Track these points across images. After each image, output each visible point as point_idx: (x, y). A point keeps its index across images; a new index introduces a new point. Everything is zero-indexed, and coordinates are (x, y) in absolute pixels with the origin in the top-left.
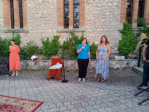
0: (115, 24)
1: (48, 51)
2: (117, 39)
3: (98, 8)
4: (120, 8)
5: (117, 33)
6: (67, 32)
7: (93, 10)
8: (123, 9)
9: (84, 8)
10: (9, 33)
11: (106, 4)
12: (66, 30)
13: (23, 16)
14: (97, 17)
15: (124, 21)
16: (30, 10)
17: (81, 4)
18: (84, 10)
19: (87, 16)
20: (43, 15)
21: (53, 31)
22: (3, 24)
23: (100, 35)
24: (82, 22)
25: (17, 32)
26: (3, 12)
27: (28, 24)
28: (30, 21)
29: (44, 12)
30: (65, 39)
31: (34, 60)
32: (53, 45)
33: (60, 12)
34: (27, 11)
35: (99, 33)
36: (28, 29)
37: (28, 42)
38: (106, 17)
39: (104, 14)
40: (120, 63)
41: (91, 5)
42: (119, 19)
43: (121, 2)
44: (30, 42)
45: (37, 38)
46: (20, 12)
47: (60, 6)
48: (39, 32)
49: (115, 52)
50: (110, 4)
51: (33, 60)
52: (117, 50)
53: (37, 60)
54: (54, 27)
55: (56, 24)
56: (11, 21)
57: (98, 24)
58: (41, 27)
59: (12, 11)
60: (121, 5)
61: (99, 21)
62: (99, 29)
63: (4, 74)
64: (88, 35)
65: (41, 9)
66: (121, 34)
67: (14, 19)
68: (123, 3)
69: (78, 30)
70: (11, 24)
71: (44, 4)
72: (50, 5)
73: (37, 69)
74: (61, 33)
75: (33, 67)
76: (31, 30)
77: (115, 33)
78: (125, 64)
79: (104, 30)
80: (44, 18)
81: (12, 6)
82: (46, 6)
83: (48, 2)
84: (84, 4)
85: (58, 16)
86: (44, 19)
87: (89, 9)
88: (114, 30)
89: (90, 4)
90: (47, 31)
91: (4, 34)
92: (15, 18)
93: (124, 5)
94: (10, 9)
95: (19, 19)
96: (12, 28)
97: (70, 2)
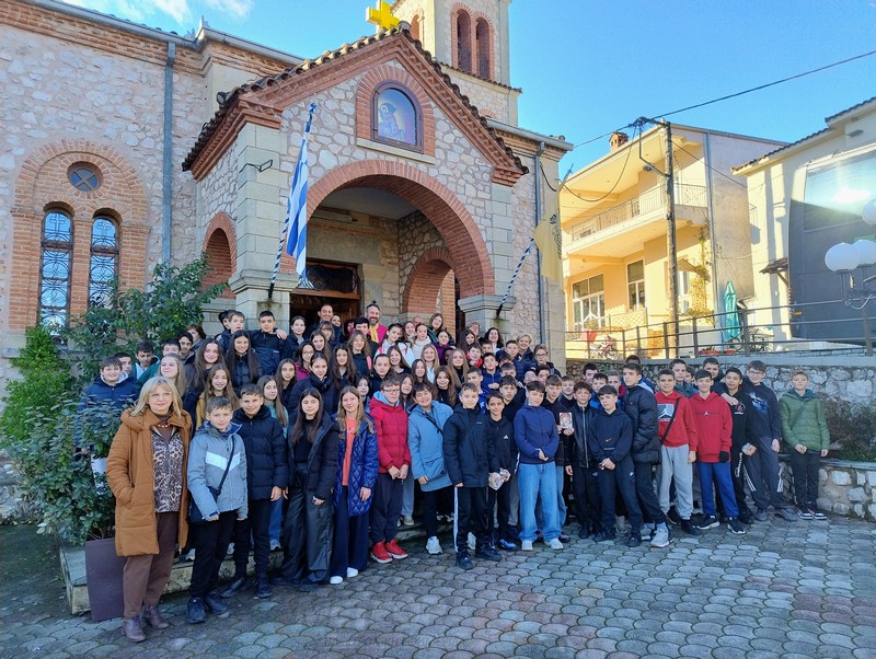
42: (5, 313)
43: (15, 247)
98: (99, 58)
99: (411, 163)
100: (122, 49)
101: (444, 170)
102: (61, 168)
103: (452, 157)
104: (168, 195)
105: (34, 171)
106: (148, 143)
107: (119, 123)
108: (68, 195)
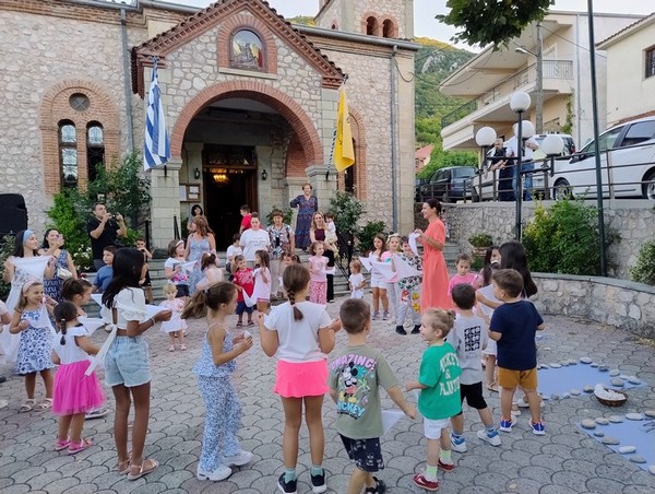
0: (33, 197)
4: (42, 162)
5: (40, 217)
15: (55, 189)
38: (8, 178)
43: (44, 148)
60: (45, 154)
66: (51, 221)
77: (36, 218)
88: (32, 210)
98: (81, 26)
99: (259, 80)
100: (94, 18)
101: (284, 82)
102: (65, 97)
103: (290, 72)
104: (130, 109)
105: (49, 101)
106: (115, 77)
107: (97, 66)
108: (71, 114)
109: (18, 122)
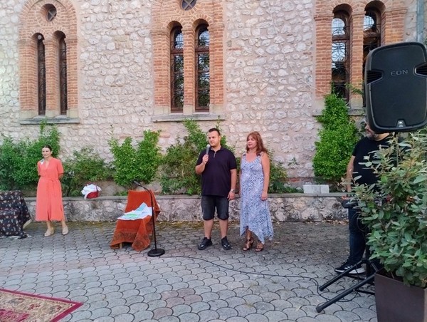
0: (302, 100)
1: (126, 174)
2: (310, 138)
3: (257, 59)
4: (314, 58)
5: (308, 123)
6: (178, 122)
7: (244, 64)
8: (323, 59)
9: (222, 59)
10: (32, 128)
11: (278, 49)
12: (177, 116)
13: (68, 82)
14: (255, 81)
15: (327, 89)
16: (86, 68)
17: (213, 51)
18: (220, 64)
19: (229, 80)
20: (117, 78)
21: (141, 120)
22: (18, 104)
23: (264, 127)
24: (216, 96)
25: (51, 125)
26: (20, 73)
27: (79, 104)
28: (86, 97)
29: (119, 73)
30: (172, 141)
31: (90, 196)
32: (142, 156)
33: (159, 70)
34: (78, 71)
35: (261, 122)
36: (80, 117)
37: (79, 150)
38: (280, 80)
39: (273, 74)
40: (317, 203)
41: (238, 52)
42: (314, 87)
43: (317, 42)
44: (84, 150)
45: (102, 138)
46: (61, 74)
47: (160, 55)
48: (107, 123)
49: (307, 175)
50: (288, 49)
51: (87, 197)
52: (312, 168)
53: (99, 198)
54: (146, 109)
55: (151, 102)
56: (37, 95)
57: (257, 100)
58: (112, 109)
59: (42, 72)
60: (317, 49)
61: (262, 93)
62: (262, 114)
63: (7, 233)
64: (232, 129)
65: (112, 66)
66: (319, 126)
67: (45, 91)
68: (321, 45)
69: (206, 116)
70: (37, 105)
71: (121, 53)
72: (136, 54)
73: (97, 220)
74: (163, 125)
75: (87, 215)
76: (87, 118)
77: (304, 124)
78: (330, 208)
79: (274, 116)
80: (120, 86)
81: (41, 60)
82: (126, 56)
83: (131, 47)
84: (220, 50)
85: (155, 82)
86: (119, 89)
87: (235, 62)
88: (301, 115)
89: (237, 49)
90: (127, 119)
91: (19, 129)
92: (49, 89)
93: (325, 49)
94: (37, 67)
95: (57, 91)
96: (40, 114)
97: (185, 46)
109: (293, 15)
